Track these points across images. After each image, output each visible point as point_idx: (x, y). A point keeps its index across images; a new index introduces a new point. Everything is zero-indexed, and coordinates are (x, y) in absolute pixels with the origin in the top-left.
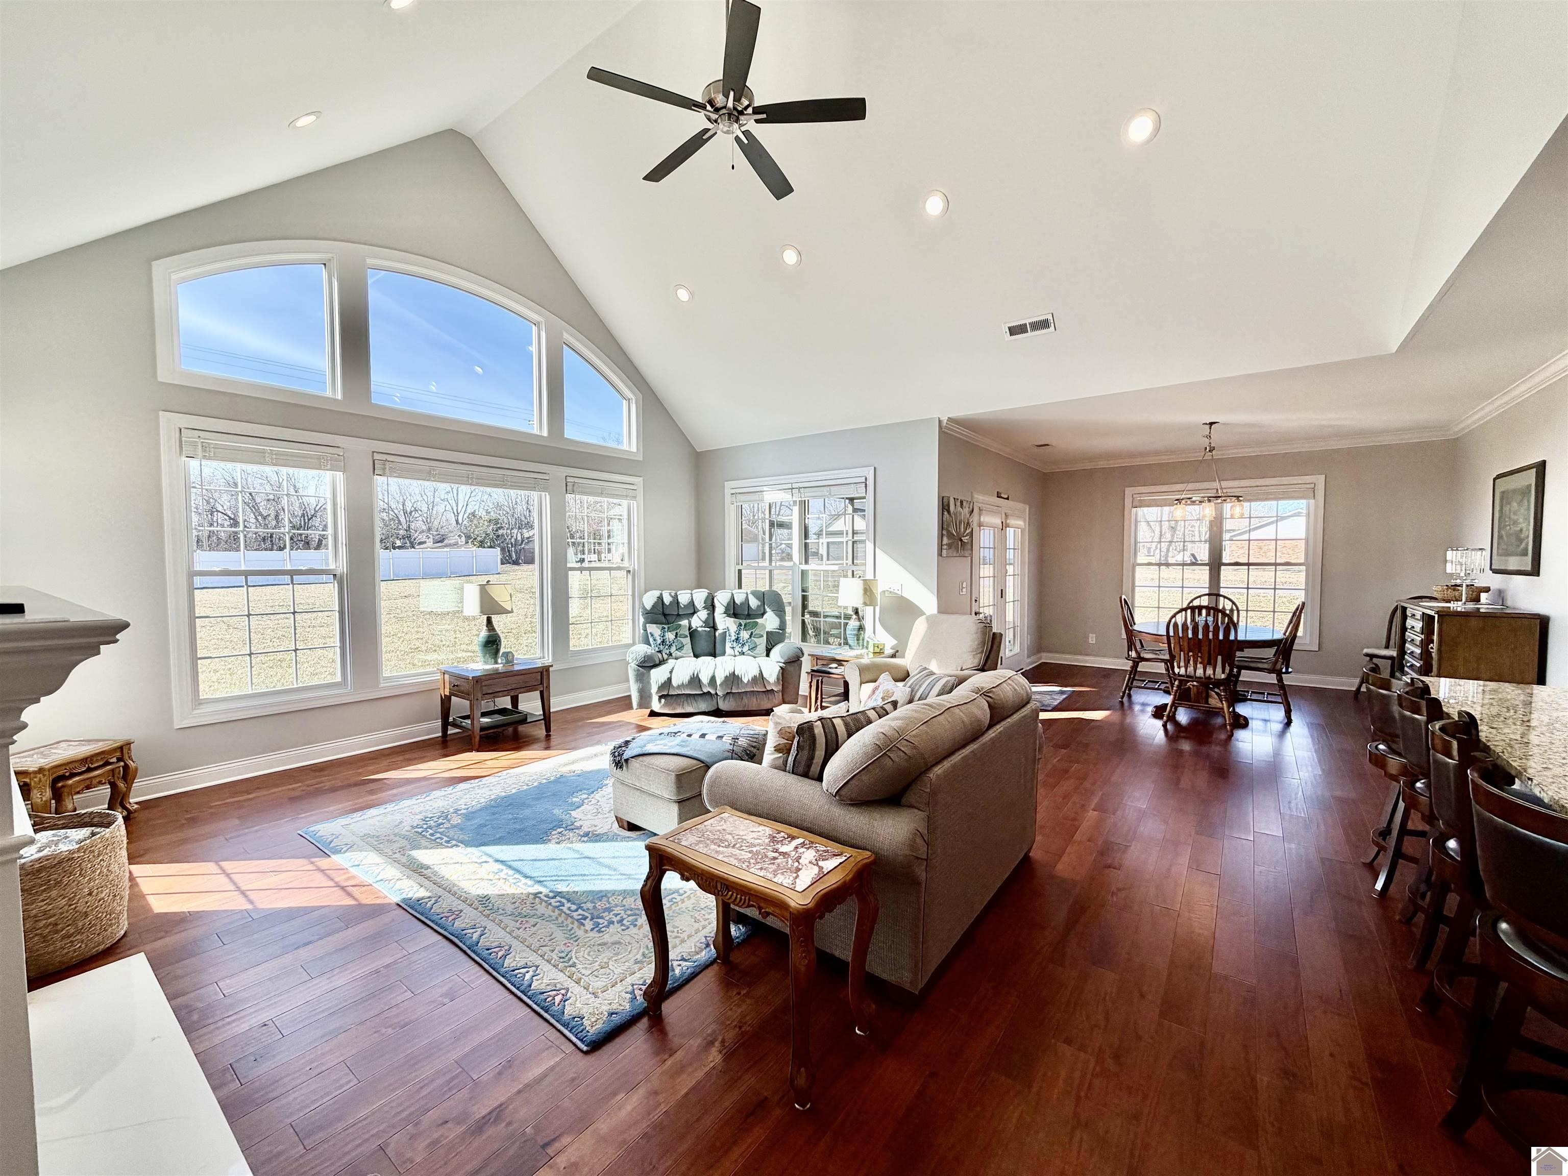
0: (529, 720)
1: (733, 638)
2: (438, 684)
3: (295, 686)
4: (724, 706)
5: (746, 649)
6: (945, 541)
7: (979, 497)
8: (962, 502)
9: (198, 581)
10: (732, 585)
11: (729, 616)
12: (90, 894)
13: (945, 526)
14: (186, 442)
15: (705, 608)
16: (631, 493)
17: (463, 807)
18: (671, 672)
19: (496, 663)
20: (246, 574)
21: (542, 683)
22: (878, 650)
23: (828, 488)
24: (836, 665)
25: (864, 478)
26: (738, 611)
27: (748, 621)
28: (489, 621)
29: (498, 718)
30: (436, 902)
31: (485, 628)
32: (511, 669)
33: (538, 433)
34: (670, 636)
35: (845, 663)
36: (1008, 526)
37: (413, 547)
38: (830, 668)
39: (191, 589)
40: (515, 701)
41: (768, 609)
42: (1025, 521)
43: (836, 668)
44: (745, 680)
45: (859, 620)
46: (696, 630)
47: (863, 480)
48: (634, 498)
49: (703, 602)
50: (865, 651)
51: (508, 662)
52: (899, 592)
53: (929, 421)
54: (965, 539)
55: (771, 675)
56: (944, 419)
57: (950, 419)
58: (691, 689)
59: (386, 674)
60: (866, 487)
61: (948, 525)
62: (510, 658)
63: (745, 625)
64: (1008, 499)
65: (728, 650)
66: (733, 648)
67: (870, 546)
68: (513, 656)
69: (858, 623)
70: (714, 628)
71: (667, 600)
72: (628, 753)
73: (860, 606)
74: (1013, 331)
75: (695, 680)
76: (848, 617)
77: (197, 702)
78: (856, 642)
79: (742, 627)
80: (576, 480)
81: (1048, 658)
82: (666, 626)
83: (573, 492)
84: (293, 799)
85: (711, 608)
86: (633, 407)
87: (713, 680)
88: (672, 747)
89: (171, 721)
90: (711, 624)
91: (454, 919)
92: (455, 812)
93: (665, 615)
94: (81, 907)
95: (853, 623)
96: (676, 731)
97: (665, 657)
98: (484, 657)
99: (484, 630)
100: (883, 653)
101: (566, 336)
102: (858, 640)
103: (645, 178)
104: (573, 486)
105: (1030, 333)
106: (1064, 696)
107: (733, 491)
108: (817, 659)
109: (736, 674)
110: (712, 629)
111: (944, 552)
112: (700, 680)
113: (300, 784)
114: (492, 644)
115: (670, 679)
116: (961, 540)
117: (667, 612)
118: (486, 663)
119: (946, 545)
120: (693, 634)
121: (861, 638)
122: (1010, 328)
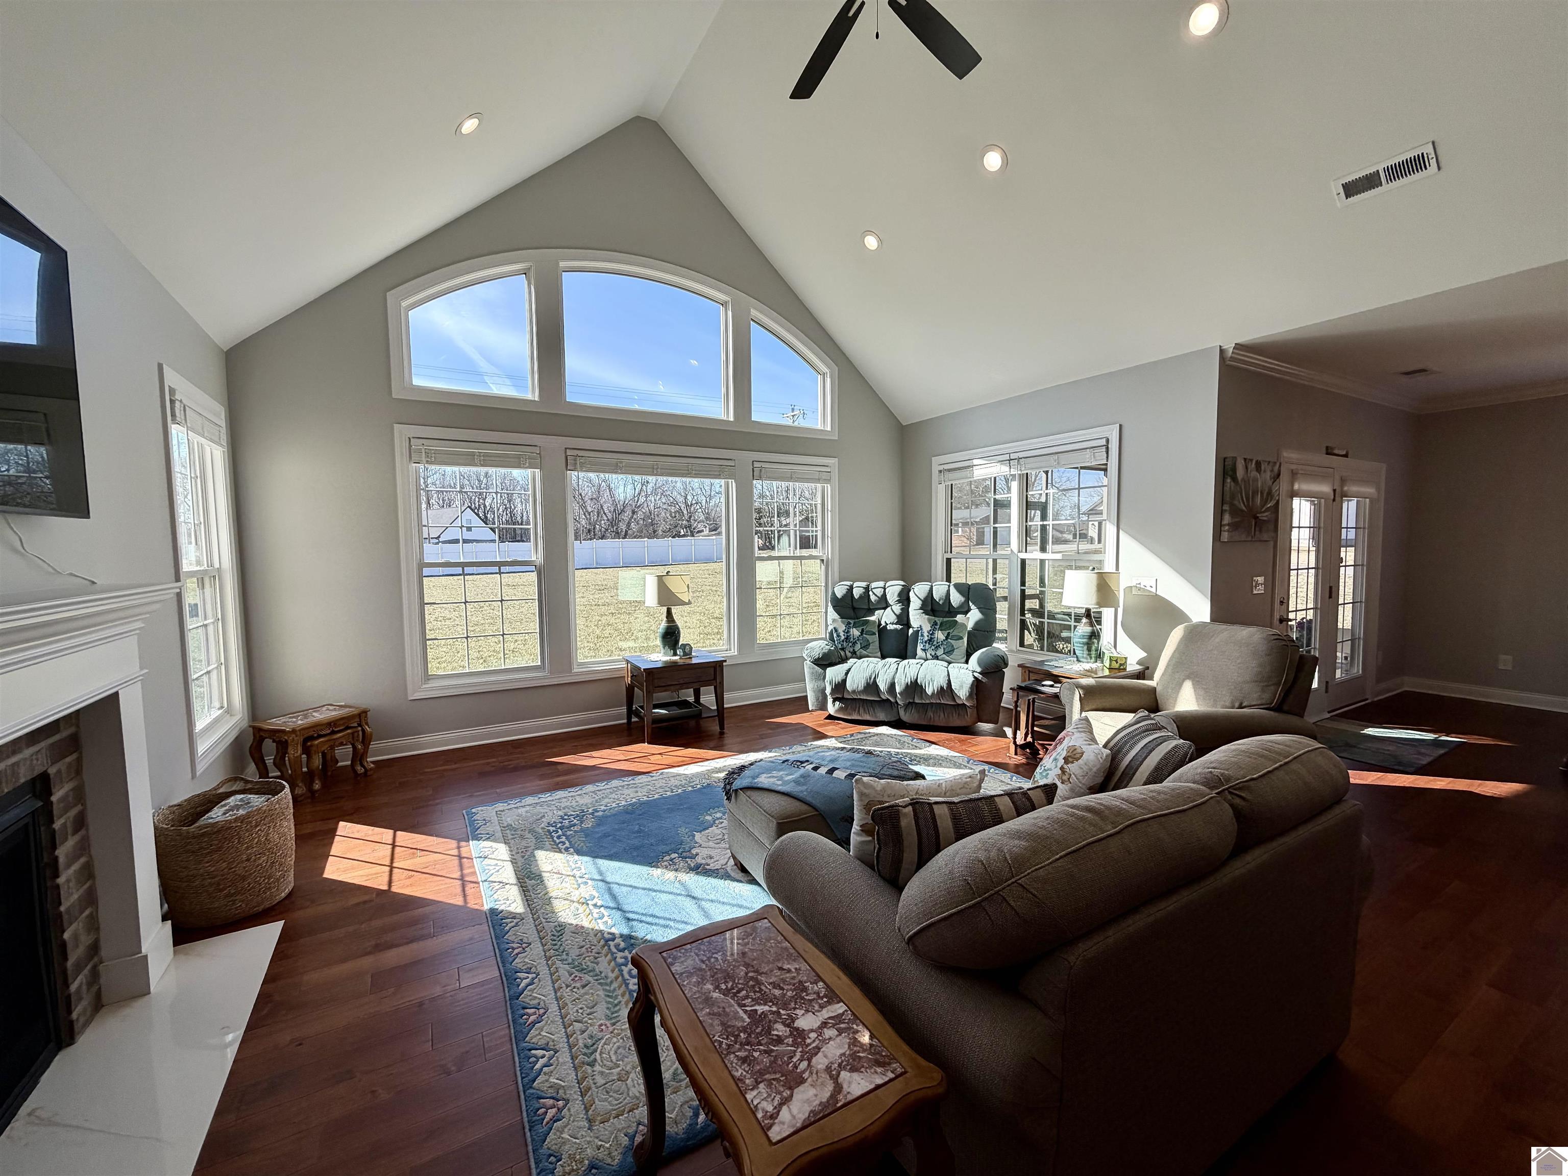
0: (704, 715)
1: (926, 638)
2: (622, 672)
3: (503, 667)
4: (905, 716)
5: (940, 652)
6: (1227, 519)
7: (1290, 455)
8: (1258, 464)
9: (426, 571)
10: (939, 576)
11: (926, 613)
12: (248, 860)
13: (1227, 498)
14: (414, 449)
15: (899, 601)
16: (824, 476)
17: (603, 808)
18: (847, 674)
19: (675, 654)
20: (463, 565)
21: (715, 679)
22: (1117, 666)
23: (1056, 457)
24: (1051, 683)
25: (1104, 440)
26: (936, 608)
27: (945, 619)
28: (669, 612)
29: (676, 711)
30: (517, 925)
31: (665, 619)
32: (688, 661)
33: (725, 418)
34: (855, 632)
35: (1064, 680)
36: (1344, 495)
37: (693, 536)
38: (1043, 686)
39: (421, 577)
40: (697, 694)
41: (972, 606)
42: (1378, 490)
43: (1052, 686)
44: (929, 691)
45: (1091, 625)
46: (885, 627)
47: (1104, 442)
48: (828, 481)
49: (896, 594)
50: (1099, 664)
51: (685, 654)
52: (1153, 590)
53: (1203, 353)
54: (1264, 516)
55: (961, 687)
56: (1229, 347)
57: (1238, 347)
58: (867, 695)
59: (581, 659)
60: (1107, 453)
61: (1233, 497)
62: (687, 650)
63: (941, 624)
64: (1346, 456)
65: (920, 652)
66: (924, 650)
67: (1110, 530)
68: (691, 648)
69: (1088, 629)
70: (908, 625)
71: (857, 593)
72: (738, 783)
73: (1093, 608)
74: (1351, 189)
75: (872, 686)
76: (1078, 619)
77: (427, 678)
78: (1086, 652)
79: (937, 627)
80: (764, 465)
81: (1411, 684)
82: (852, 622)
83: (760, 478)
84: (483, 774)
85: (906, 603)
86: (828, 381)
87: (892, 686)
88: (785, 783)
89: (406, 694)
90: (904, 619)
91: (519, 953)
92: (592, 814)
93: (854, 609)
94: (240, 871)
95: (1084, 628)
96: (804, 759)
97: (849, 654)
98: (664, 648)
99: (664, 622)
100: (1125, 669)
101: (754, 313)
102: (1089, 650)
103: (793, 96)
104: (761, 470)
105: (1386, 187)
106: (1442, 751)
107: (941, 468)
108: (1029, 672)
109: (919, 681)
110: (906, 627)
111: (1225, 536)
112: (877, 686)
113: (494, 760)
114: (671, 636)
115: (844, 681)
116: (1256, 518)
117: (855, 605)
118: (665, 654)
119: (1228, 525)
120: (882, 631)
121: (1093, 648)
122: (1345, 186)
